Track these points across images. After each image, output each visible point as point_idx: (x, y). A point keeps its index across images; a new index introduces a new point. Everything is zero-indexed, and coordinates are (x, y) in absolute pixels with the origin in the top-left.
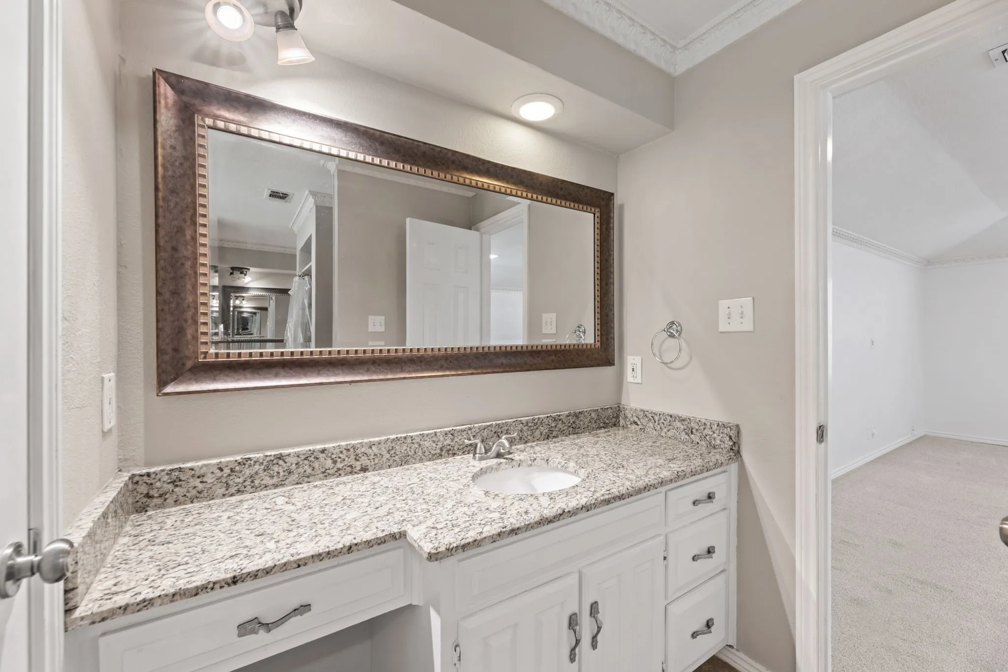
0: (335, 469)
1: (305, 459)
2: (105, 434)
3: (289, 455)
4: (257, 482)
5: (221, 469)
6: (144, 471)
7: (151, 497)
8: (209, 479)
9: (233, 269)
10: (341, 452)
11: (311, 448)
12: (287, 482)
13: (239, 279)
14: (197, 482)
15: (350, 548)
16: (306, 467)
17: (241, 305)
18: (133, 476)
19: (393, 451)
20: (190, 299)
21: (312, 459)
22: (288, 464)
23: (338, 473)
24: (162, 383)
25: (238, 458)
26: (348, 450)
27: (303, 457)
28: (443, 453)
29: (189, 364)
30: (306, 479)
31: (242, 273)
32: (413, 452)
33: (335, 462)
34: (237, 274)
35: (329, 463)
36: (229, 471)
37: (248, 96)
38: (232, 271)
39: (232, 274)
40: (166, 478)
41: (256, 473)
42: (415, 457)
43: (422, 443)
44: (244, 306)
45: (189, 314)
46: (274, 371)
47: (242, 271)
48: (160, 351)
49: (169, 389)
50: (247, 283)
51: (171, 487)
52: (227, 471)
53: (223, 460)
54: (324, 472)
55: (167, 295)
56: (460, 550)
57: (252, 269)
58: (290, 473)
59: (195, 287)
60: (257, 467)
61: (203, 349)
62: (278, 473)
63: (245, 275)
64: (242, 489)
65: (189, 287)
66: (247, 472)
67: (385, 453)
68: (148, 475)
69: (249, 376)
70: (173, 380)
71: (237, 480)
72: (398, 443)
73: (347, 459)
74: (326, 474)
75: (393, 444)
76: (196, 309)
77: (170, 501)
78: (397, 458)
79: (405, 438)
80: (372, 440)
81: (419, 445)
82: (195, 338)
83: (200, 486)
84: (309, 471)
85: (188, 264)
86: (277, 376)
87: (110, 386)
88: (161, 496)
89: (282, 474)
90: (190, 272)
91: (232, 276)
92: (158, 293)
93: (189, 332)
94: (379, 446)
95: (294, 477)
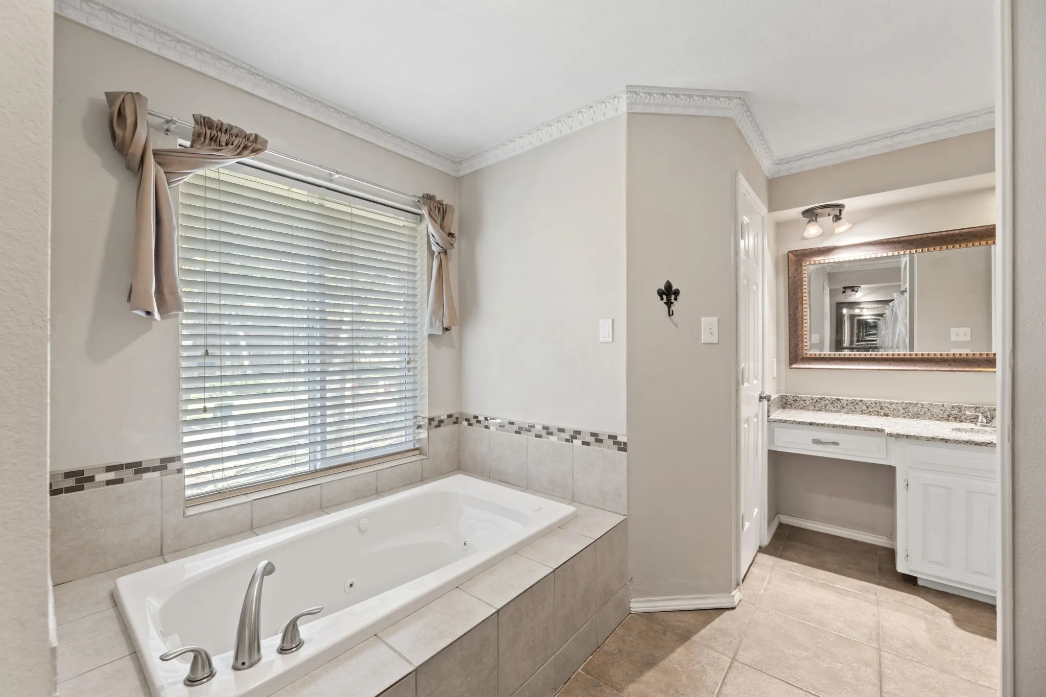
0: (868, 411)
1: (851, 403)
2: (774, 378)
3: (842, 399)
4: (827, 408)
5: (812, 400)
6: (785, 395)
7: (787, 404)
8: (808, 403)
9: (845, 288)
10: (872, 404)
11: (855, 399)
12: (841, 411)
13: (850, 296)
14: (803, 402)
15: (856, 428)
16: (852, 407)
17: (861, 313)
18: (781, 396)
19: (907, 410)
20: (800, 332)
21: (855, 403)
22: (842, 403)
23: (870, 413)
24: (791, 364)
25: (820, 397)
26: (876, 403)
27: (850, 402)
28: (950, 418)
29: (800, 357)
30: (852, 412)
31: (853, 291)
32: (923, 413)
33: (868, 408)
34: (849, 292)
35: (864, 407)
36: (815, 401)
37: (823, 248)
38: (844, 290)
39: (844, 292)
40: (792, 398)
41: (827, 404)
42: (925, 416)
43: (931, 408)
44: (864, 314)
45: (800, 338)
46: (836, 362)
47: (853, 289)
48: (790, 353)
49: (793, 366)
50: (859, 298)
51: (793, 402)
52: (814, 401)
53: (813, 396)
54: (861, 411)
55: (793, 332)
56: (905, 437)
57: (862, 286)
58: (843, 408)
59: (802, 328)
60: (827, 402)
61: (805, 352)
62: (837, 406)
63: (856, 292)
64: (821, 409)
65: (800, 328)
66: (823, 403)
67: (901, 409)
68: (786, 396)
69: (824, 363)
70: (794, 363)
71: (819, 405)
72: (911, 406)
73: (875, 407)
74: (862, 412)
75: (907, 406)
76: (803, 336)
77: (793, 407)
78: (910, 414)
79: (917, 404)
80: (892, 401)
81: (929, 410)
82: (802, 348)
83: (804, 404)
84: (853, 409)
85: (800, 319)
86: (837, 364)
87: (775, 363)
88: (790, 405)
89: (839, 407)
90: (801, 322)
91: (844, 294)
92: (789, 332)
93: (800, 346)
94: (897, 405)
95: (845, 410)
